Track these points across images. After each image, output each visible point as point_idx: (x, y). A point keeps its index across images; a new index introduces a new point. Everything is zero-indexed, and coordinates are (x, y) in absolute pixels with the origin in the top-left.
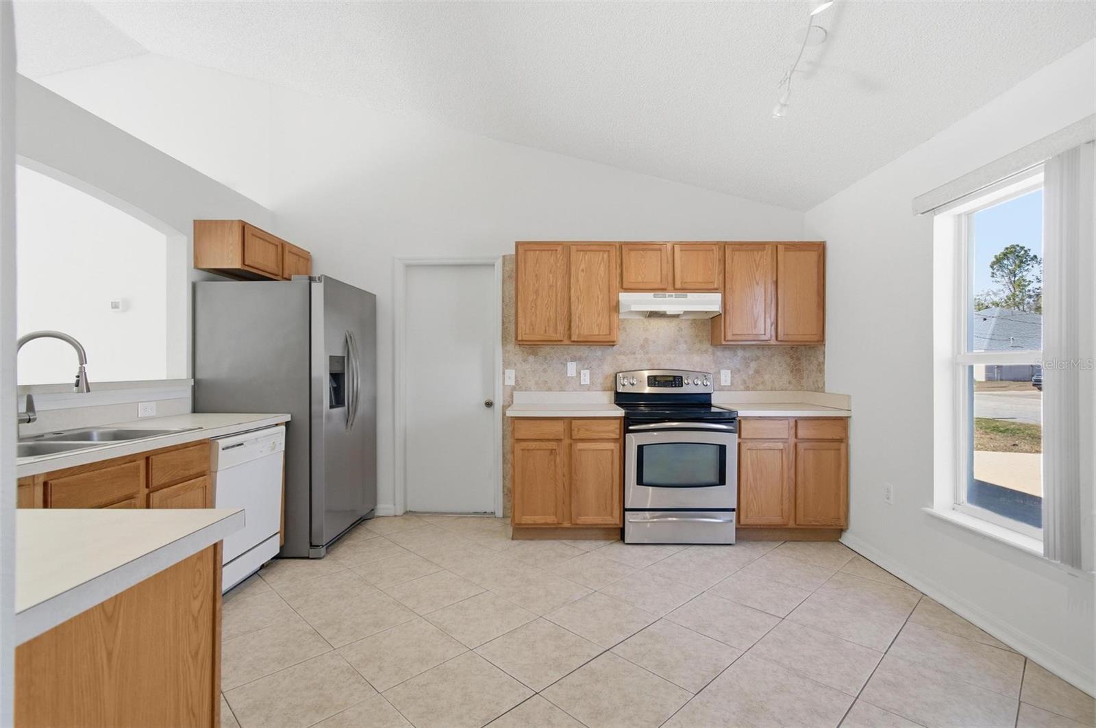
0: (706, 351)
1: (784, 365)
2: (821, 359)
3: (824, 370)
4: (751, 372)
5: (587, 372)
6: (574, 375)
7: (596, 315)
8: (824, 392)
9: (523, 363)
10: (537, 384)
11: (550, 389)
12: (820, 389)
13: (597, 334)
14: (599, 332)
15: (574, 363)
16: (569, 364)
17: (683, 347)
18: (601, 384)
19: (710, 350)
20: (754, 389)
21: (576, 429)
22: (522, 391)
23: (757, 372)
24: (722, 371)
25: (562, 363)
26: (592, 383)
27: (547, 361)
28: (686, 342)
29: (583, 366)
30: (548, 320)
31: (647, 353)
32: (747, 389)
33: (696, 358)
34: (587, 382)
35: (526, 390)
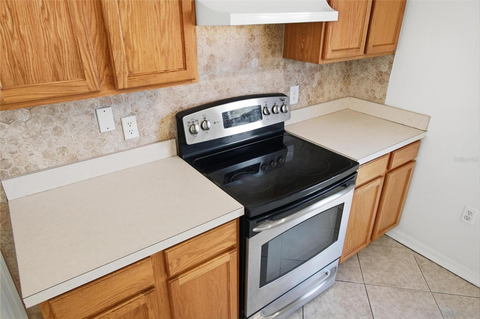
0: (278, 66)
1: (340, 73)
3: (388, 82)
4: (315, 85)
5: (133, 118)
6: (112, 127)
7: (158, 33)
8: (383, 104)
9: (7, 126)
10: (46, 155)
11: (75, 160)
12: (381, 101)
13: (163, 69)
14: (167, 67)
15: (109, 110)
16: (100, 112)
17: (255, 62)
18: (156, 132)
19: (282, 64)
20: (316, 103)
21: (175, 261)
22: (20, 175)
23: (320, 83)
24: (291, 88)
25: (87, 113)
26: (142, 134)
27: (57, 115)
28: (258, 56)
29: (125, 110)
30: (56, 48)
31: (213, 76)
32: (310, 104)
33: (268, 76)
34: (136, 134)
35: (28, 173)
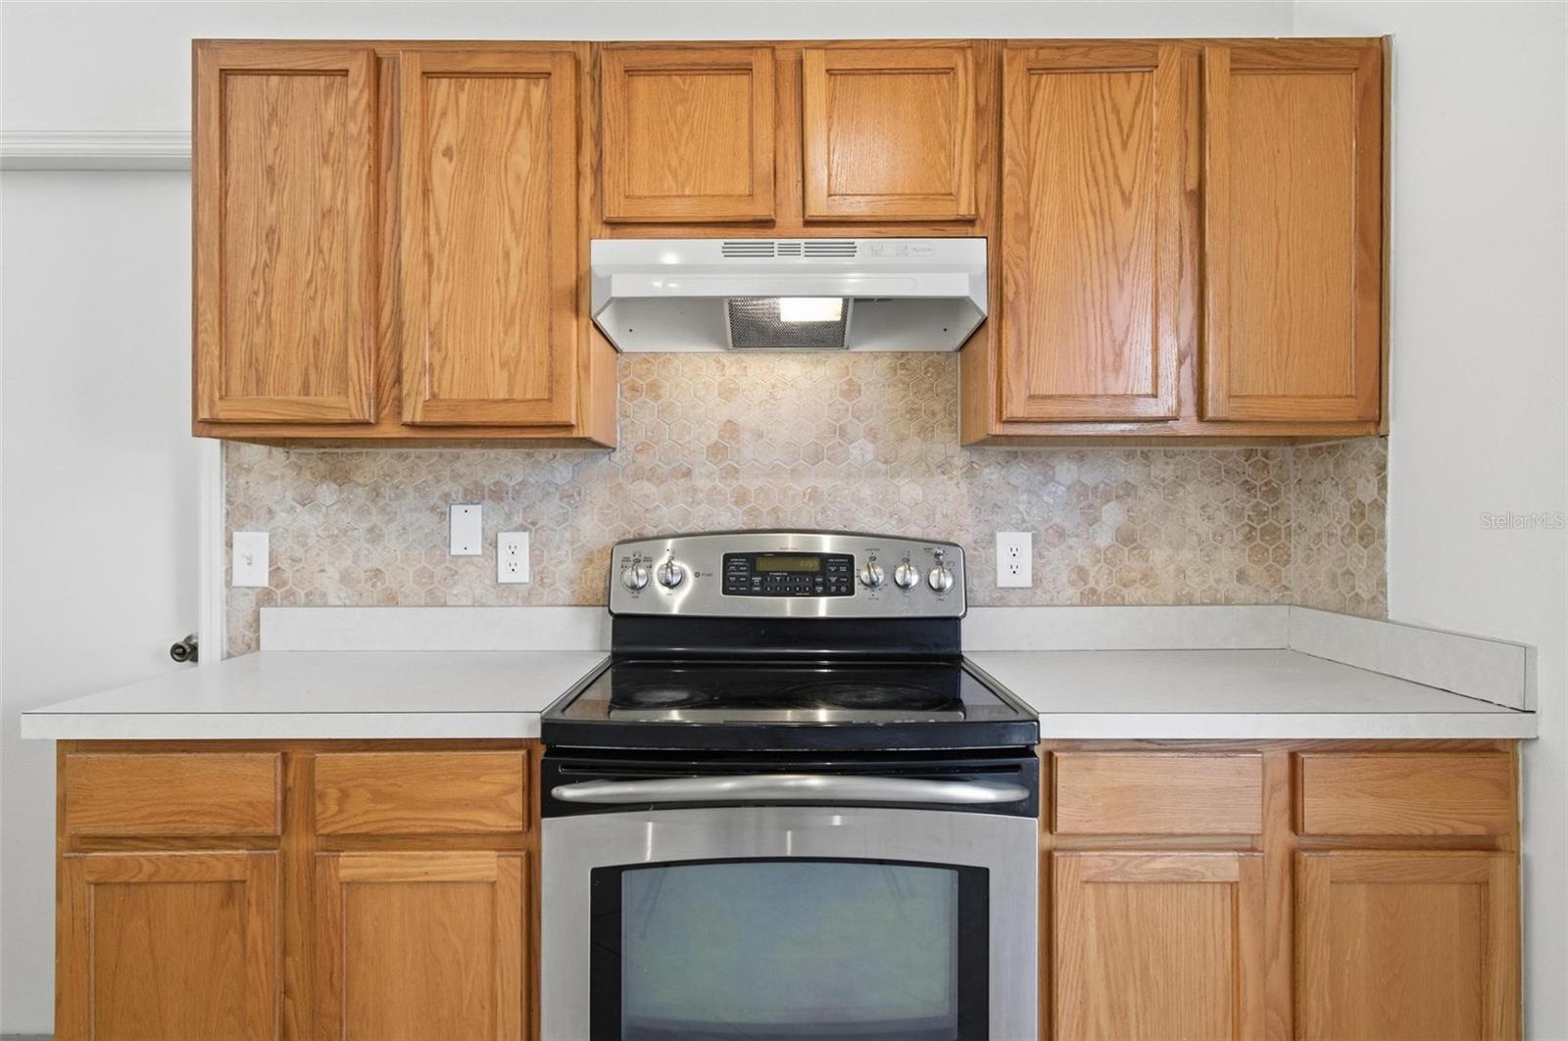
0: (944, 468)
1: (1222, 517)
2: (1367, 493)
3: (1382, 534)
4: (1104, 539)
5: (523, 538)
6: (476, 549)
9: (299, 508)
10: (346, 578)
11: (391, 600)
12: (1370, 606)
15: (476, 511)
16: (457, 511)
17: (862, 451)
18: (571, 582)
19: (958, 462)
20: (1114, 600)
21: (333, 794)
22: (295, 604)
23: (1127, 538)
24: (1000, 536)
25: (433, 509)
26: (540, 577)
27: (381, 502)
28: (872, 434)
29: (509, 516)
31: (732, 472)
32: (1090, 598)
33: (910, 491)
34: (523, 575)
35: (307, 605)
